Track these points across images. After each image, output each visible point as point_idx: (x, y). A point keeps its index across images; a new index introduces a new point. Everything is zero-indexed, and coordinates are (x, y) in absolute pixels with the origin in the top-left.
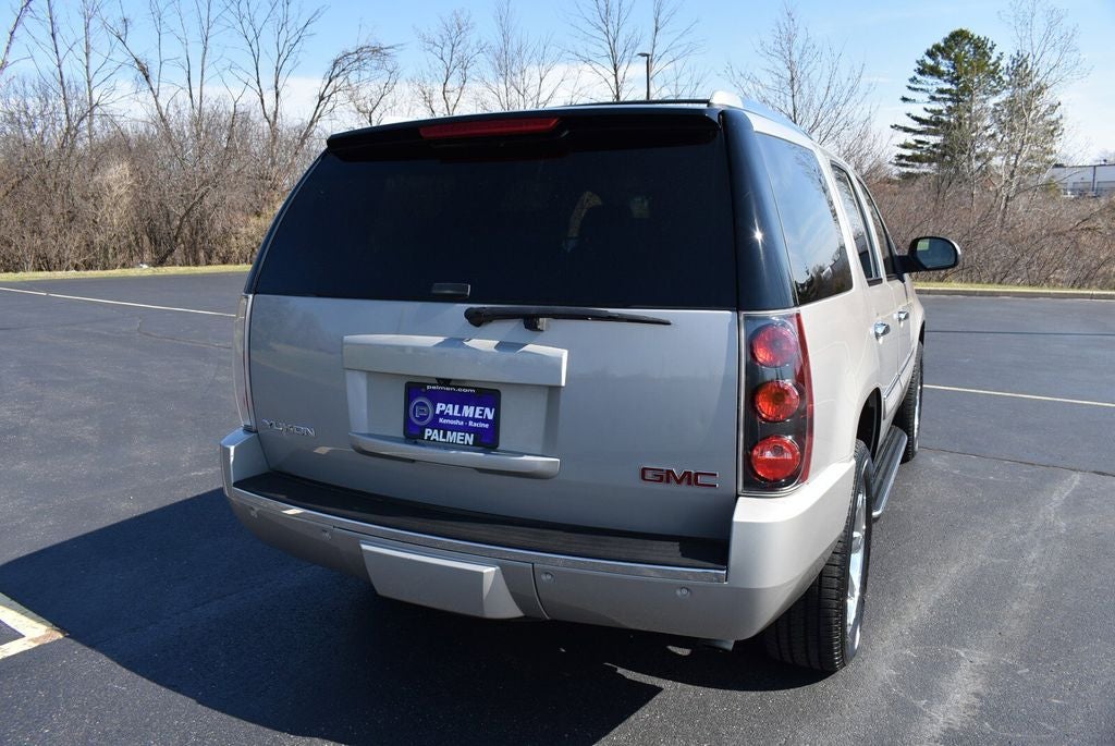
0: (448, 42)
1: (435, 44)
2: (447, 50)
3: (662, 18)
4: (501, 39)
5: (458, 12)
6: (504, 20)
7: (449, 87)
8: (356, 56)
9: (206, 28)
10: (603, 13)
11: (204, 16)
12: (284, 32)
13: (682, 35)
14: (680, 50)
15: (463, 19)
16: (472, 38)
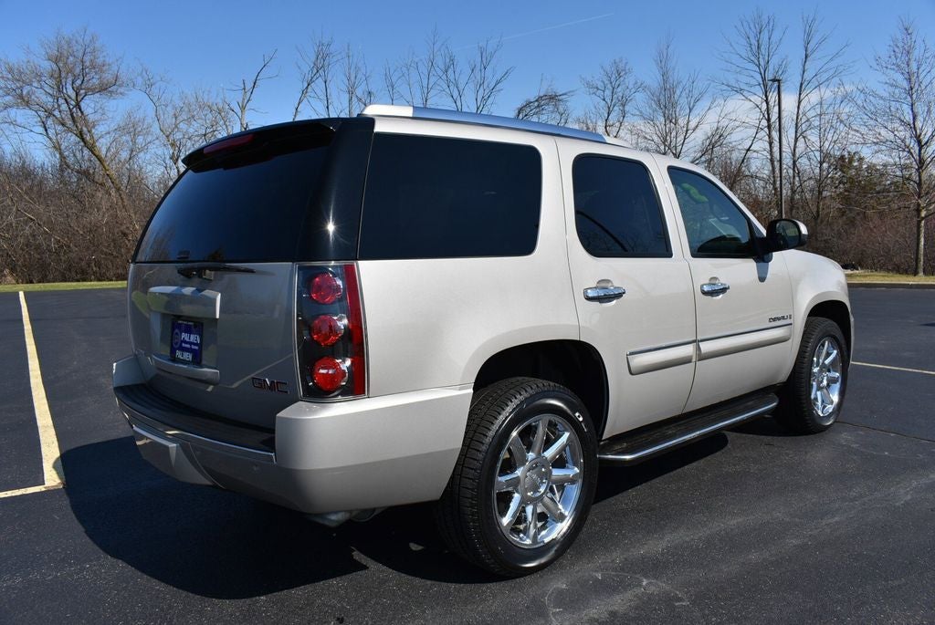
0: (609, 86)
1: (598, 89)
2: (608, 93)
3: (810, 47)
4: (660, 78)
5: (617, 61)
6: (663, 63)
7: (610, 122)
8: (536, 104)
9: (426, 92)
10: (755, 48)
11: (425, 85)
12: (481, 91)
13: (831, 59)
14: (832, 72)
15: (621, 66)
16: (630, 81)
